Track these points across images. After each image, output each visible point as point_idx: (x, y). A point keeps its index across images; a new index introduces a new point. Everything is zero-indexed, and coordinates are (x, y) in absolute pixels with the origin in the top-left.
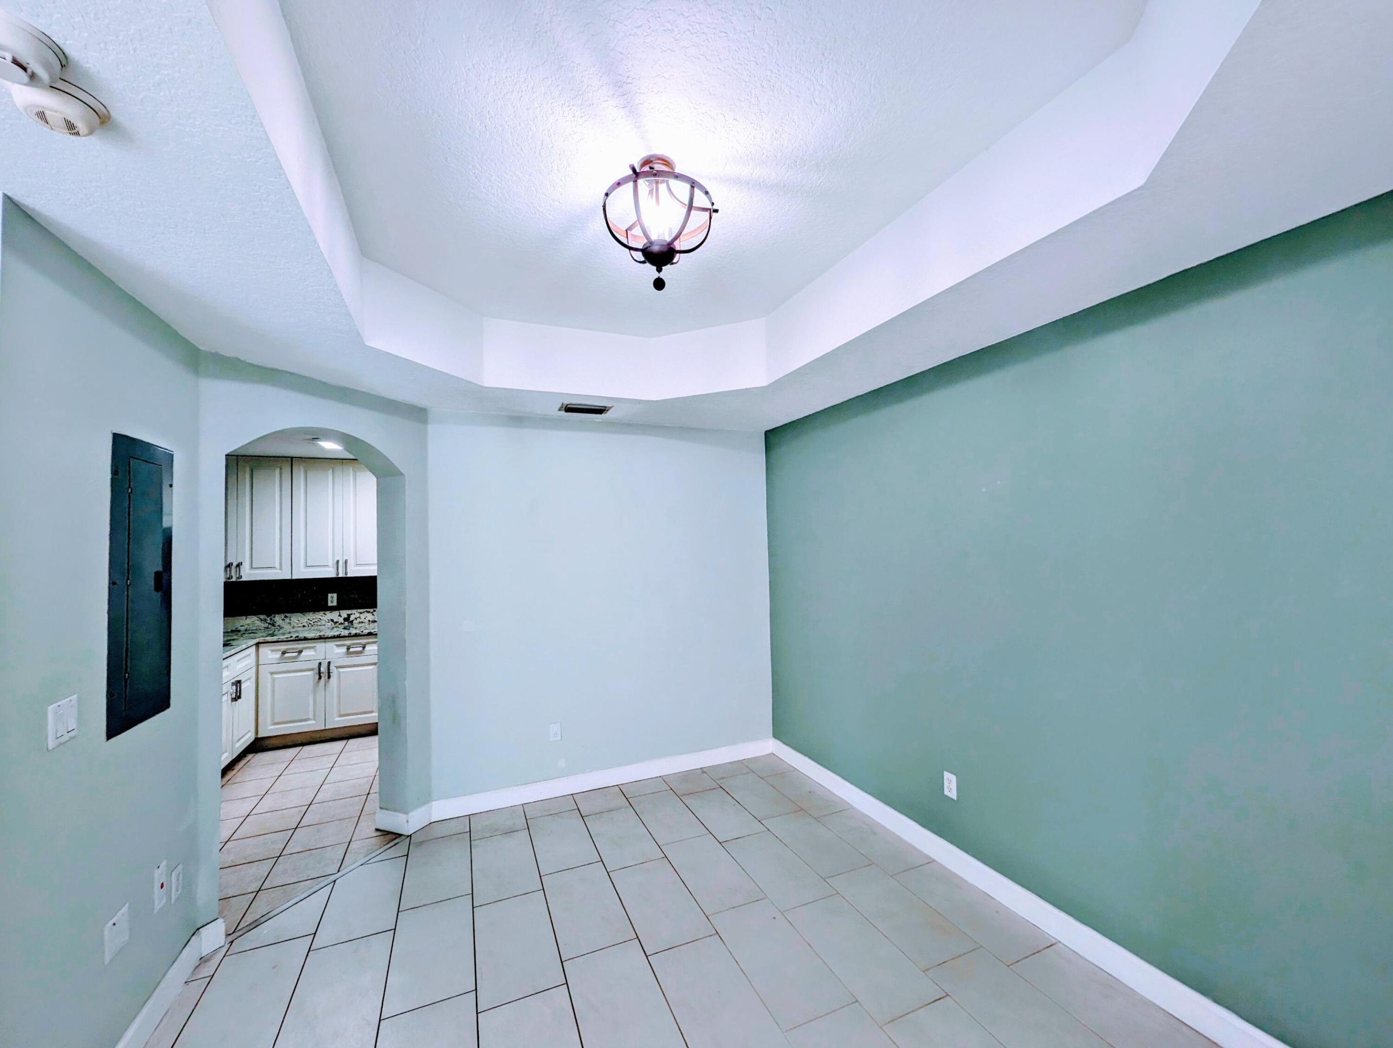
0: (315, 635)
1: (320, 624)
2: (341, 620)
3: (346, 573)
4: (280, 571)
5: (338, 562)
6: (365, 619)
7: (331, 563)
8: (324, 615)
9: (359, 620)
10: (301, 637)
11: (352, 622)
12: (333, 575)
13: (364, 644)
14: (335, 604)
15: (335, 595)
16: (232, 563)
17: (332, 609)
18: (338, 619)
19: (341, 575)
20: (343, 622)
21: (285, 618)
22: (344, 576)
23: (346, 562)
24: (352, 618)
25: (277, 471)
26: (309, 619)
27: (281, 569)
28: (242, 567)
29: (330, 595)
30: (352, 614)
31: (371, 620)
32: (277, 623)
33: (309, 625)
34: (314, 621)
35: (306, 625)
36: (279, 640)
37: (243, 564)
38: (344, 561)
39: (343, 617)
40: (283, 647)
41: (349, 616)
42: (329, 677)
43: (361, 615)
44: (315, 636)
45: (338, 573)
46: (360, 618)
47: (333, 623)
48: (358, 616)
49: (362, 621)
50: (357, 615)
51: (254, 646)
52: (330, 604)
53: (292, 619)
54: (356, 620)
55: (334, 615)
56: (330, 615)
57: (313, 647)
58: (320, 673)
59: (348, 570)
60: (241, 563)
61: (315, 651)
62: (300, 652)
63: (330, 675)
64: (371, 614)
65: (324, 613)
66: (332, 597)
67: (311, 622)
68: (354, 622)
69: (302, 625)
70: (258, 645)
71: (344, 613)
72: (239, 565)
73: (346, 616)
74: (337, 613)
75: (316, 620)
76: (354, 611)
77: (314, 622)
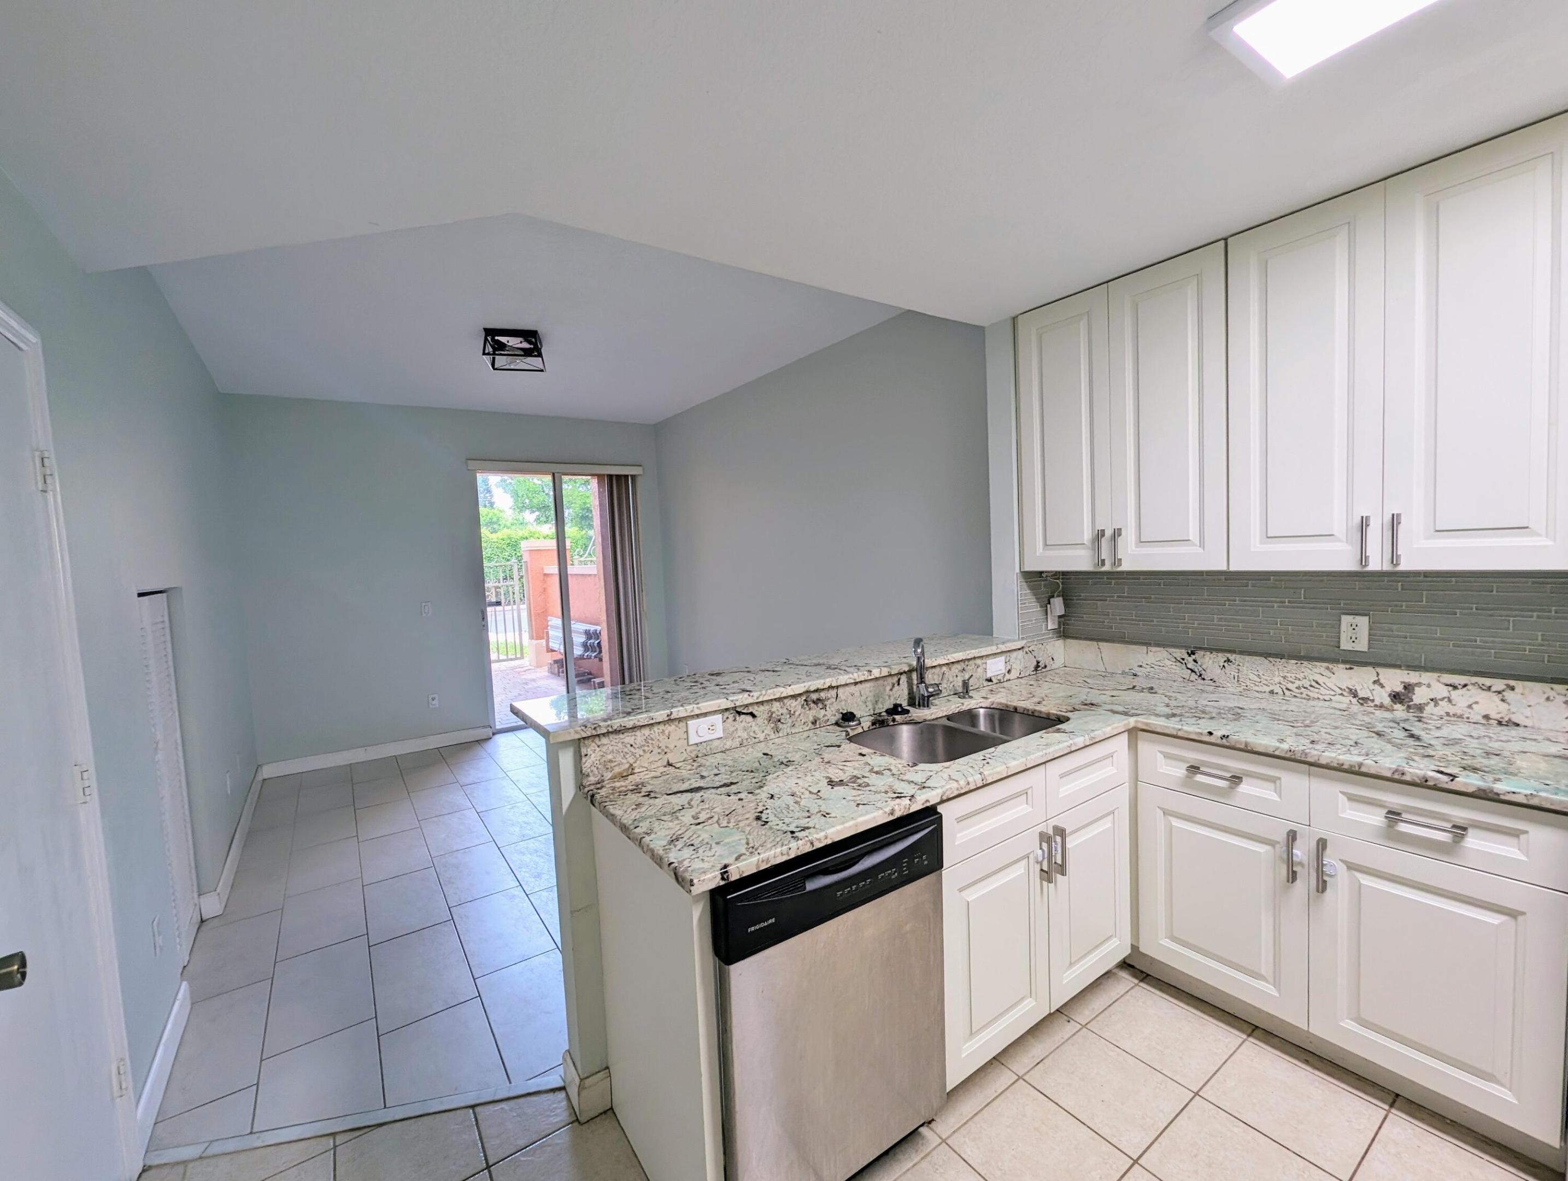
0: (1278, 744)
1: (1316, 696)
2: (1382, 696)
3: (1395, 559)
4: (1201, 550)
5: (1364, 524)
6: (1470, 706)
7: (1340, 524)
8: (1327, 673)
9: (1444, 707)
10: (1237, 742)
11: (1420, 708)
12: (1348, 564)
13: (1461, 822)
14: (1362, 645)
15: (1363, 622)
16: (1103, 531)
17: (1353, 660)
18: (1372, 691)
19: (1376, 564)
20: (1387, 701)
21: (1226, 664)
22: (1387, 567)
23: (1395, 521)
24: (1419, 696)
25: (1191, 290)
26: (1284, 677)
27: (1202, 544)
28: (1120, 541)
29: (1346, 620)
30: (1419, 685)
31: (1493, 715)
32: (1208, 671)
33: (1286, 692)
34: (1298, 683)
35: (1277, 689)
36: (1180, 734)
37: (1123, 532)
38: (1388, 518)
39: (1388, 689)
40: (1195, 755)
41: (1408, 687)
42: (1322, 886)
43: (1455, 694)
44: (1278, 748)
45: (1363, 559)
46: (1450, 701)
47: (1354, 701)
48: (1446, 694)
49: (1459, 712)
50: (1443, 691)
51: (1126, 733)
52: (1345, 645)
53: (1244, 669)
54: (1436, 705)
55: (1362, 679)
56: (1342, 677)
57: (1273, 780)
58: (1290, 861)
59: (1401, 550)
60: (1120, 530)
61: (1279, 792)
62: (1236, 779)
63: (1325, 882)
64: (1496, 698)
65: (1328, 668)
66: (1354, 627)
67: (1290, 686)
68: (1429, 709)
69: (1268, 689)
70: (1133, 733)
71: (1394, 679)
72: (1117, 533)
73: (1399, 688)
74: (1368, 674)
75: (1307, 684)
76: (1426, 677)
77: (1298, 688)
